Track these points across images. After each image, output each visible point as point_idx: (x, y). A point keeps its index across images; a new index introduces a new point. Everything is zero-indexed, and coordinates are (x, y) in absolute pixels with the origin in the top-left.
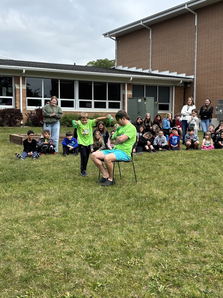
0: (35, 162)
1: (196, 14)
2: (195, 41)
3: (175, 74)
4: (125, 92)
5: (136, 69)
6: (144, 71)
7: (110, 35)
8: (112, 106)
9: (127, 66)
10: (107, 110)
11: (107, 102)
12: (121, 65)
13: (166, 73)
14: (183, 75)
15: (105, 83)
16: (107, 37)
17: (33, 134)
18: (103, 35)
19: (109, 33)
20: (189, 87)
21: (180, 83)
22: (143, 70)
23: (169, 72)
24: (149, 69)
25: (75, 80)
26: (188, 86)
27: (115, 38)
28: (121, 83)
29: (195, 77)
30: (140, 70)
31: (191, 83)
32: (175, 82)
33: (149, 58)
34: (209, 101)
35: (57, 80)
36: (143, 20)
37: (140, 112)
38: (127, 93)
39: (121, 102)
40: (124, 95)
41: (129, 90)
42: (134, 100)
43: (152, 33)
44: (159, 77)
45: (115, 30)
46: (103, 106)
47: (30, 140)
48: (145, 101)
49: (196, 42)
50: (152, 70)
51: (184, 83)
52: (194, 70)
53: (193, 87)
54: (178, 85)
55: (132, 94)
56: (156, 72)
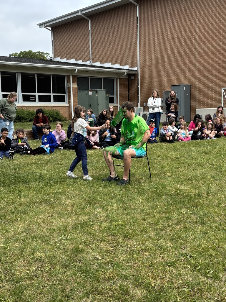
1: (138, 5)
2: (137, 33)
3: (117, 66)
4: (70, 85)
5: (76, 60)
6: (85, 63)
7: (46, 25)
8: (57, 99)
9: (65, 58)
10: (52, 104)
11: (52, 95)
12: (58, 57)
13: (109, 65)
14: (127, 67)
15: (49, 75)
16: (42, 27)
18: (38, 25)
19: (45, 23)
20: (133, 79)
21: (125, 75)
22: (83, 62)
23: (112, 64)
24: (89, 60)
25: (17, 72)
26: (132, 78)
27: (50, 28)
28: (66, 75)
29: (139, 69)
30: (80, 62)
31: (135, 75)
32: (119, 74)
33: (89, 50)
34: (174, 92)
36: (82, 10)
37: (92, 106)
38: (73, 86)
39: (66, 95)
40: (69, 88)
41: (74, 83)
42: (84, 93)
43: (91, 23)
44: (104, 69)
45: (52, 20)
46: (48, 99)
47: (4, 138)
48: (97, 94)
50: (93, 62)
51: (128, 75)
52: (137, 62)
53: (137, 79)
54: (122, 77)
55: (77, 86)
56: (98, 64)
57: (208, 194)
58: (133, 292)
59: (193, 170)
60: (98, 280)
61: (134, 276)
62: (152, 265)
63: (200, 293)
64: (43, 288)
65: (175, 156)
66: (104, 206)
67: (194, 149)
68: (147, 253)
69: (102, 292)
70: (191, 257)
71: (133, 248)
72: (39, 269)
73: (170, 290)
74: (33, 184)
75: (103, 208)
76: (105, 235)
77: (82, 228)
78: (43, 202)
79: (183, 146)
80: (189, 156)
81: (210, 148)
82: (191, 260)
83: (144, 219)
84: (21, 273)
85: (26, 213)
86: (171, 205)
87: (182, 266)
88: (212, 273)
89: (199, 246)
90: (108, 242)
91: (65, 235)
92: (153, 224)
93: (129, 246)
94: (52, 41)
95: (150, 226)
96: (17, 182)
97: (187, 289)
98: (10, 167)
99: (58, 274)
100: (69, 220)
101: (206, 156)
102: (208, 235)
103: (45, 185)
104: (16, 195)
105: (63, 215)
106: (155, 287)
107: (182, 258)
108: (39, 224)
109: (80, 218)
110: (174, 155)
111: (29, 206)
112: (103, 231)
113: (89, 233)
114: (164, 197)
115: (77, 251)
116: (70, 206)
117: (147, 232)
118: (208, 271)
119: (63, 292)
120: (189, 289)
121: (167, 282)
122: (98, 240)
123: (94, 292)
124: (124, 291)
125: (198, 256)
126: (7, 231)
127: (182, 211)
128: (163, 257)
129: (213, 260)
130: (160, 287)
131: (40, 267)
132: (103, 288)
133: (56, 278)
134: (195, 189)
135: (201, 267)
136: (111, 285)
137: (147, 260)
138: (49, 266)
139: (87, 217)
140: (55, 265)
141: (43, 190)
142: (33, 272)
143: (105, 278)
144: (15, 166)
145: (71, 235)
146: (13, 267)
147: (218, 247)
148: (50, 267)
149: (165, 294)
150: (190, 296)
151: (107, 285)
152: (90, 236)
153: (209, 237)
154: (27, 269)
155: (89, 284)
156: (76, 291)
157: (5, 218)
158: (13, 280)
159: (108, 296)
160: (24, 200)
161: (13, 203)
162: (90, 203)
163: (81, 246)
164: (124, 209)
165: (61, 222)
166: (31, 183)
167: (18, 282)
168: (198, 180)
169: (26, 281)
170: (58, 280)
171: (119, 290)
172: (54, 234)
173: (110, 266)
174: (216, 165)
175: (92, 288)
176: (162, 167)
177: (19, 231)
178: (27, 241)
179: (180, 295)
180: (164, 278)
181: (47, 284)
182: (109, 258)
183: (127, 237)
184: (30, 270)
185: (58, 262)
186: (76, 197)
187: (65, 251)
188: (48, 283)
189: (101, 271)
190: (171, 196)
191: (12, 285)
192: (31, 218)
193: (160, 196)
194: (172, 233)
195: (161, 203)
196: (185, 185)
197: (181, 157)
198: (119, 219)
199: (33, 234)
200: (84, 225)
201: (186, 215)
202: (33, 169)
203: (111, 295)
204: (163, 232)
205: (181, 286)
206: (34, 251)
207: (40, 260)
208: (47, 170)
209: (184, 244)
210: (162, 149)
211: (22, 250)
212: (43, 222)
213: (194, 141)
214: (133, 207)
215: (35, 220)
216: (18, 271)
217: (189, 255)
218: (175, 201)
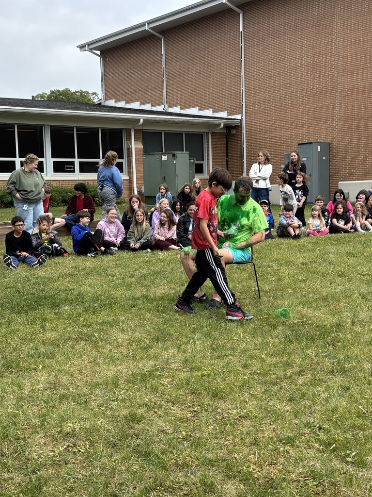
0: (41, 272)
1: (241, 11)
2: (240, 57)
3: (209, 113)
4: (131, 144)
5: (140, 105)
6: (155, 109)
7: (91, 47)
9: (123, 100)
12: (112, 99)
13: (194, 111)
14: (224, 114)
15: (97, 130)
16: (86, 50)
17: (21, 223)
18: (78, 47)
19: (89, 44)
20: (234, 134)
21: (220, 127)
22: (152, 106)
24: (163, 104)
25: (44, 125)
26: (232, 133)
27: (98, 53)
28: (124, 129)
29: (244, 118)
30: (147, 107)
31: (238, 127)
32: (211, 126)
33: (162, 87)
35: (12, 126)
36: (149, 23)
37: (166, 178)
38: (135, 146)
39: (124, 161)
40: (129, 150)
41: (137, 141)
42: (153, 158)
43: (165, 43)
44: (187, 118)
45: (100, 39)
47: (18, 232)
48: (175, 159)
49: (243, 59)
50: (169, 107)
51: (226, 127)
52: (241, 106)
53: (242, 134)
54: (217, 130)
55: (142, 147)
56: (176, 110)
57: (353, 323)
58: (222, 488)
59: (331, 284)
60: (165, 468)
61: (225, 460)
62: (255, 443)
63: (334, 489)
64: (75, 482)
65: (301, 260)
66: (181, 345)
67: (333, 249)
68: (248, 423)
69: (171, 488)
70: (320, 428)
71: (226, 415)
72: (70, 449)
73: (284, 484)
74: (66, 308)
75: (179, 347)
76: (181, 392)
77: (144, 380)
78: (80, 338)
79: (316, 243)
80: (324, 261)
81: (359, 247)
82: (320, 434)
83: (246, 366)
84: (39, 456)
85: (51, 356)
86: (291, 342)
87: (305, 444)
88: (355, 455)
89: (335, 410)
90: (185, 404)
91: (115, 393)
92: (260, 373)
93: (219, 410)
94: (102, 73)
95: (256, 377)
96: (40, 305)
97: (313, 482)
98: (29, 280)
99: (101, 458)
100: (122, 368)
101: (352, 261)
102: (350, 392)
103: (86, 310)
104: (37, 327)
105: (113, 361)
106: (259, 480)
107: (306, 431)
108: (72, 376)
109: (140, 365)
110: (299, 258)
111: (58, 346)
112: (179, 386)
113: (155, 389)
114: (280, 328)
115: (133, 419)
116: (125, 344)
117: (250, 388)
118: (348, 452)
119: (107, 487)
120: (315, 483)
121: (280, 471)
122: (168, 401)
123: (158, 488)
124: (208, 486)
125: (332, 428)
126: (20, 387)
127: (309, 352)
128: (274, 428)
129: (357, 434)
130: (267, 479)
131: (71, 447)
132: (173, 482)
133: (96, 463)
134: (333, 314)
135: (336, 445)
136: (186, 476)
137: (248, 434)
138: (86, 444)
139: (151, 363)
140: (96, 442)
141: (81, 319)
142: (59, 455)
143: (177, 464)
144: (37, 278)
145: (125, 393)
146: (28, 447)
147: (367, 412)
148: (88, 446)
149: (275, 491)
150: (317, 494)
151: (180, 476)
152: (155, 394)
153: (352, 396)
154: (51, 450)
155: (150, 474)
156: (128, 487)
157: (18, 366)
158: (26, 469)
159: (181, 494)
160: (50, 335)
161: (31, 340)
162: (158, 340)
163: (140, 411)
164: (213, 349)
165: (110, 372)
166: (63, 307)
167: (34, 472)
168: (338, 301)
169: (48, 470)
170: (100, 468)
171: (199, 485)
172: (97, 391)
173: (186, 444)
174: (369, 275)
175: (155, 482)
176: (280, 280)
177: (41, 386)
178: (51, 404)
179: (300, 492)
180: (275, 464)
181: (82, 475)
182: (185, 431)
183: (216, 395)
184: (54, 452)
185: (100, 437)
186: (136, 331)
187: (113, 419)
188: (84, 473)
189: (172, 452)
190: (292, 327)
191: (25, 475)
192: (61, 366)
193: (274, 327)
194: (290, 388)
195: (275, 339)
196: (315, 309)
197: (311, 262)
198: (205, 366)
199: (63, 391)
200: (146, 377)
201: (315, 359)
202: (67, 283)
203: (186, 492)
204: (276, 388)
205: (302, 477)
206: (63, 420)
207: (72, 434)
208: (89, 286)
209: (310, 407)
210: (281, 249)
211: (43, 417)
212: (80, 371)
213: (333, 235)
214: (229, 346)
215: (66, 368)
216: (34, 454)
217: (318, 426)
218: (297, 337)
